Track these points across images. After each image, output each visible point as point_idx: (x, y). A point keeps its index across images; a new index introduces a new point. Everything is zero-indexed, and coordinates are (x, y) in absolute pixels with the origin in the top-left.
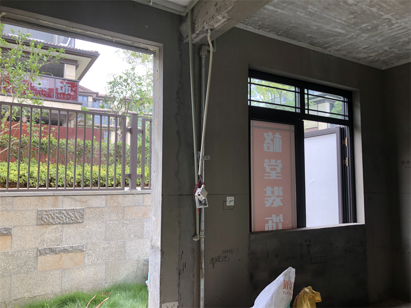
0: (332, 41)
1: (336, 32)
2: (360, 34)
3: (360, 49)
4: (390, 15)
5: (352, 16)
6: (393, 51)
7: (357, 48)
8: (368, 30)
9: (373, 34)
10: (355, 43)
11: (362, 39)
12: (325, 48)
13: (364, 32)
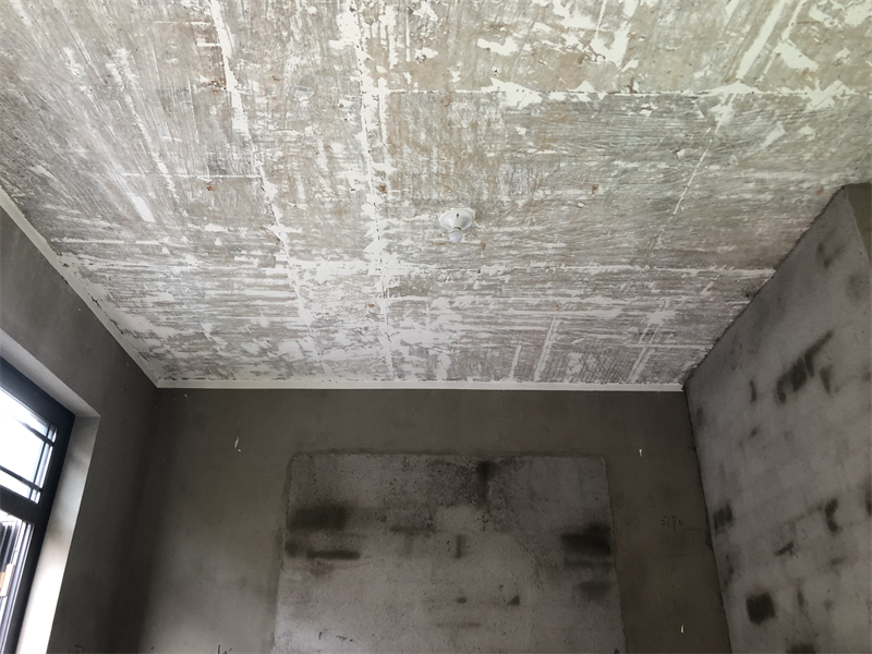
1: (131, 208)
4: (290, 230)
5: (207, 177)
8: (210, 248)
9: (211, 268)
11: (177, 270)
13: (195, 250)
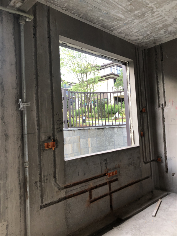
0: (116, 25)
2: (134, 19)
3: (133, 32)
6: (152, 35)
7: (132, 32)
10: (130, 27)
12: (112, 31)
